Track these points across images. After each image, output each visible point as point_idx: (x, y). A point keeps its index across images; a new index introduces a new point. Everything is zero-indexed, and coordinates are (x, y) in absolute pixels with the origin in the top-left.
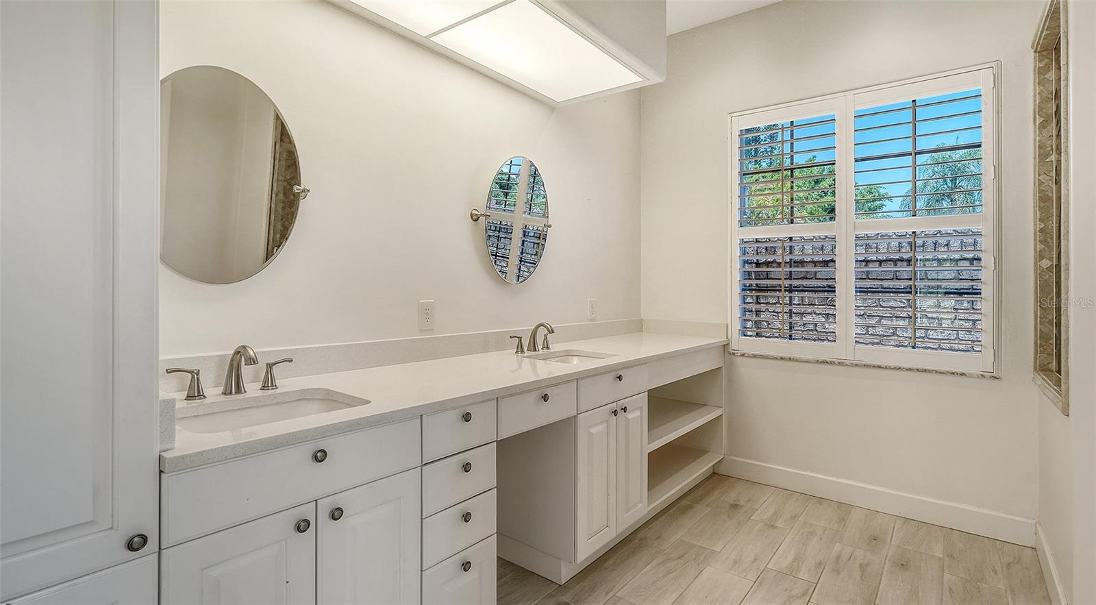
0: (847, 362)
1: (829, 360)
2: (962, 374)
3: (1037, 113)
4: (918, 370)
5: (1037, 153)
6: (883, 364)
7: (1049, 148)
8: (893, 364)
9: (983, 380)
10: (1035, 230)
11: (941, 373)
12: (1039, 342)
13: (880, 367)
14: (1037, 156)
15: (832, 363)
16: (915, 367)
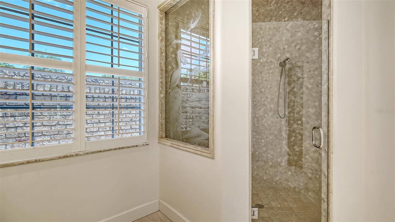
0: (82, 153)
1: (68, 154)
2: (137, 146)
3: (160, 35)
4: (119, 148)
5: (160, 51)
6: (102, 149)
7: (163, 50)
8: (107, 149)
9: (144, 147)
10: (159, 82)
11: (129, 147)
12: (160, 127)
13: (100, 151)
14: (160, 52)
15: (71, 156)
16: (117, 147)
